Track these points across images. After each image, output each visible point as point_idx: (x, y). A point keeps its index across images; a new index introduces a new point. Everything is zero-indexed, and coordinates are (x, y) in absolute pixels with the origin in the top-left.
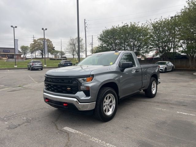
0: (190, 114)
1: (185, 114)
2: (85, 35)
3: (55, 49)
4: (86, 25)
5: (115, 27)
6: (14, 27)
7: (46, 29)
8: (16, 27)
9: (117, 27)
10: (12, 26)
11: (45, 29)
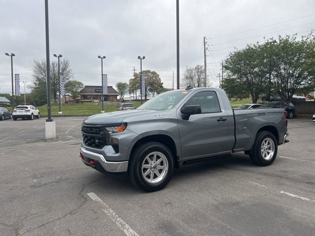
0: (301, 198)
1: (291, 197)
2: (205, 62)
3: (163, 85)
4: (207, 46)
5: (252, 46)
6: (102, 58)
7: (144, 58)
8: (104, 57)
9: (255, 46)
10: (99, 57)
11: (142, 57)
